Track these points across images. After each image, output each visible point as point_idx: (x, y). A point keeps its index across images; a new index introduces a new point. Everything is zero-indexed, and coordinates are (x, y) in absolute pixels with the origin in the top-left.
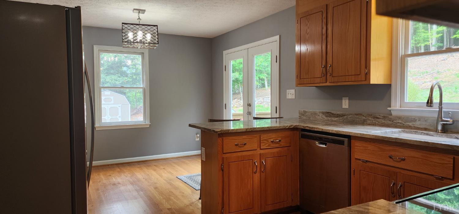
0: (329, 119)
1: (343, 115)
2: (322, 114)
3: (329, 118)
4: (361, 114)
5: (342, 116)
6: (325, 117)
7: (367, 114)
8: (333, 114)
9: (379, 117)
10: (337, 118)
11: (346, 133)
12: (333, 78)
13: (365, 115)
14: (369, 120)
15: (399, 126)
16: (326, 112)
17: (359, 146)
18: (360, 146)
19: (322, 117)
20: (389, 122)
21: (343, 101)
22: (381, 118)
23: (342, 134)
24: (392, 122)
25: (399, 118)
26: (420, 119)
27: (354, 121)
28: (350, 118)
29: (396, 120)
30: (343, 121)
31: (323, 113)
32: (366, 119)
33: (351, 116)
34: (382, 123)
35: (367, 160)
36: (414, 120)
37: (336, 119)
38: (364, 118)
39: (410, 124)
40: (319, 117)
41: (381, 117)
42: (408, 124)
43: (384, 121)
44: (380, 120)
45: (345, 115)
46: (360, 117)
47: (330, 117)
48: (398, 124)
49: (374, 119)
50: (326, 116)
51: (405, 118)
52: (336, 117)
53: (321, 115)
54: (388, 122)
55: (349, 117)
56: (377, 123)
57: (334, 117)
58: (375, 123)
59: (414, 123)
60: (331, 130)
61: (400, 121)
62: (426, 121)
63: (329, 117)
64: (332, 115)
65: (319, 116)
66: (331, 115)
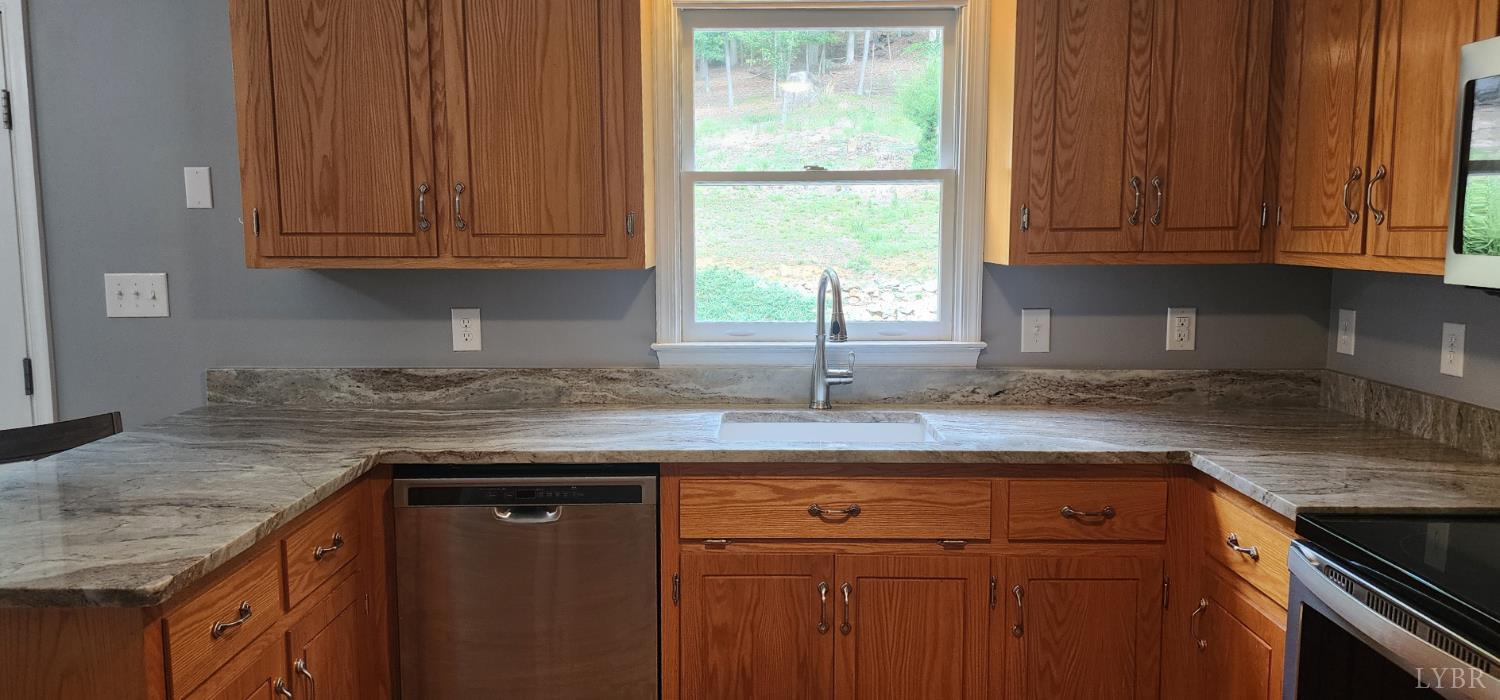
0: (390, 398)
1: (463, 380)
2: (352, 382)
3: (392, 395)
4: (544, 372)
5: (457, 384)
6: (370, 393)
7: (573, 370)
8: (410, 377)
9: (617, 375)
10: (433, 393)
11: (650, 457)
12: (475, 241)
13: (563, 373)
14: (580, 388)
15: (688, 399)
16: (376, 371)
17: (699, 496)
18: (703, 492)
19: (352, 393)
20: (656, 389)
21: (457, 325)
22: (625, 380)
23: (635, 461)
24: (666, 390)
25: (690, 374)
26: (751, 371)
27: (515, 396)
28: (497, 387)
29: (677, 383)
30: (466, 399)
31: (360, 376)
32: (566, 385)
33: (498, 381)
34: (629, 397)
35: (729, 536)
36: (735, 378)
37: (429, 396)
38: (561, 383)
39: (725, 391)
40: (337, 395)
41: (626, 376)
42: (717, 390)
43: (635, 390)
44: (621, 386)
45: (475, 379)
46: (542, 382)
47: (398, 387)
48: (687, 395)
49: (598, 383)
50: (376, 389)
51: (706, 374)
52: (428, 389)
53: (346, 384)
54: (650, 389)
55: (492, 383)
56: (610, 395)
57: (421, 388)
58: (605, 397)
59: (735, 387)
60: (579, 453)
61: (691, 385)
62: (768, 378)
63: (395, 391)
64: (408, 380)
65: (337, 389)
66: (403, 381)
